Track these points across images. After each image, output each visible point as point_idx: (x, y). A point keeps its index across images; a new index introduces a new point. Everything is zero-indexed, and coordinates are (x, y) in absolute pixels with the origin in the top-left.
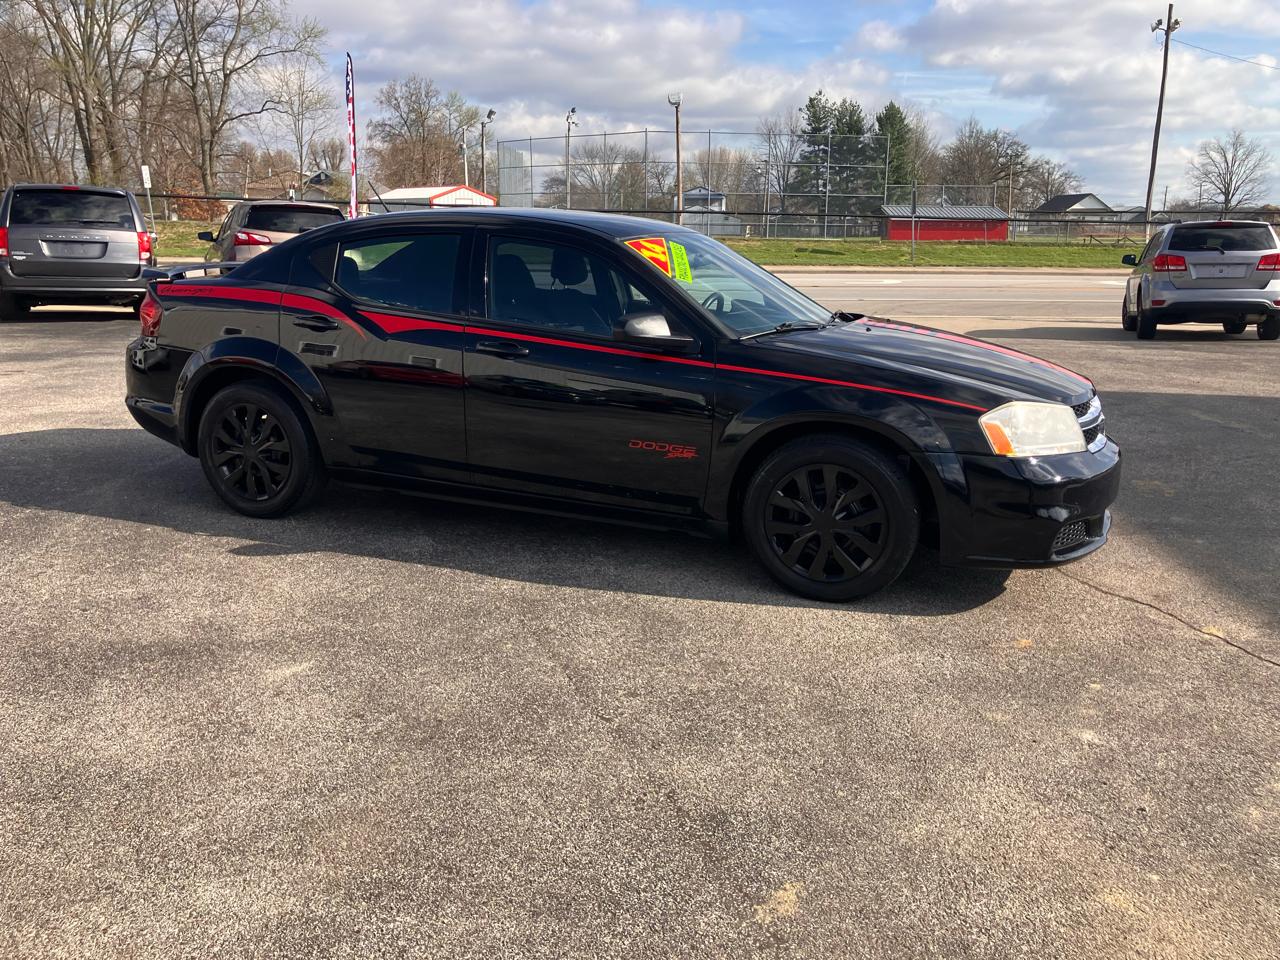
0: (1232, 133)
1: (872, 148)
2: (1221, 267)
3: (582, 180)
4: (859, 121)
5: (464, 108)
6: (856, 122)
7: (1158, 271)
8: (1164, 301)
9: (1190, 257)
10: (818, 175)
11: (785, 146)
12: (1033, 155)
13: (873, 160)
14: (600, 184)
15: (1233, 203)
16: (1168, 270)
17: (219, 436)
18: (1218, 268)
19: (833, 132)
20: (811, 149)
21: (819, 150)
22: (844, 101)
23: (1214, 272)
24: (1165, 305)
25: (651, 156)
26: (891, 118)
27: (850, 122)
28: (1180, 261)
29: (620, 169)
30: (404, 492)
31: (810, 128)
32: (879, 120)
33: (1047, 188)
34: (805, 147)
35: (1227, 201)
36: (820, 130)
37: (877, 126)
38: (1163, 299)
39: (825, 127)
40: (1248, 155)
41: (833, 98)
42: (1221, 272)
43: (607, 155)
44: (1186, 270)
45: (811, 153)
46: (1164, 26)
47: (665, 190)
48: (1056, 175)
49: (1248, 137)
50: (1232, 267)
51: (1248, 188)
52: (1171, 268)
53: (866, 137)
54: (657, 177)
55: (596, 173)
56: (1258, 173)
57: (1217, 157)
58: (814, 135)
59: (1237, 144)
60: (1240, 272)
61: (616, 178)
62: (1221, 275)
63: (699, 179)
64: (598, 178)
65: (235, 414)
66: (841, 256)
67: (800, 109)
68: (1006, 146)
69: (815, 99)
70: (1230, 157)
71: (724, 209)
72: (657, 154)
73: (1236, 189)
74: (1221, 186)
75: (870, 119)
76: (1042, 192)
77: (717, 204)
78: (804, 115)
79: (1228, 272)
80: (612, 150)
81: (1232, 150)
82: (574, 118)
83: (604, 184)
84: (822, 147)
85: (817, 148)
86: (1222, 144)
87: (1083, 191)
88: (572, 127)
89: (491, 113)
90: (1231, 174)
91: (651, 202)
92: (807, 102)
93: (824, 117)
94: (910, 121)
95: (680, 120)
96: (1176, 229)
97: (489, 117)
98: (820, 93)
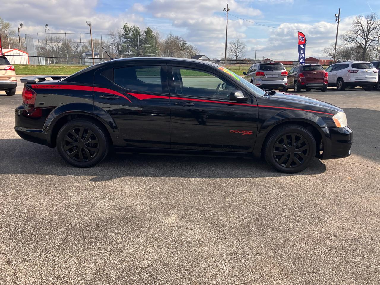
0: (237, 39)
1: (143, 40)
2: (273, 75)
3: (49, 48)
4: (139, 32)
5: (4, 23)
6: (138, 32)
7: (258, 76)
8: (260, 84)
9: (265, 72)
10: (128, 48)
11: (117, 39)
12: (188, 44)
13: (144, 44)
14: (55, 49)
15: (238, 58)
16: (260, 76)
17: (66, 139)
18: (272, 75)
19: (132, 35)
20: (126, 40)
21: (128, 40)
22: (134, 26)
23: (271, 76)
24: (260, 85)
25: (72, 41)
26: (148, 32)
27: (137, 33)
28: (263, 73)
29: (62, 45)
30: (140, 154)
31: (124, 34)
32: (145, 32)
33: (191, 53)
34: (123, 39)
35: (237, 58)
36: (128, 34)
37: (144, 34)
38: (259, 83)
39: (129, 34)
40: (241, 45)
41: (131, 25)
42: (273, 76)
43: (57, 40)
44: (264, 76)
45: (126, 41)
46: (226, 10)
47: (79, 51)
48: (193, 50)
49: (240, 41)
50: (275, 75)
51: (241, 54)
52: (261, 75)
53: (141, 37)
54: (76, 48)
55: (54, 46)
56: (243, 50)
57: (234, 46)
58: (126, 36)
59: (238, 42)
60: (277, 76)
61: (61, 47)
62: (273, 77)
63: (89, 48)
64: (55, 47)
65: (74, 131)
66: (148, 73)
67: (121, 28)
68: (180, 41)
69: (125, 25)
70: (236, 46)
71: (99, 58)
72: (75, 40)
73: (239, 54)
74: (235, 54)
75: (142, 31)
76: (190, 54)
77: (97, 56)
78: (122, 30)
79: (275, 76)
80: (58, 38)
81: (237, 44)
82: (48, 27)
83: (56, 49)
84: (129, 40)
85: (127, 40)
86: (235, 42)
87: (201, 54)
88: (47, 30)
89: (21, 25)
90: (237, 50)
91: (74, 55)
92: (123, 26)
93: (129, 31)
94: (154, 33)
95: (91, 30)
96: (261, 65)
97: (21, 26)
98: (127, 23)
